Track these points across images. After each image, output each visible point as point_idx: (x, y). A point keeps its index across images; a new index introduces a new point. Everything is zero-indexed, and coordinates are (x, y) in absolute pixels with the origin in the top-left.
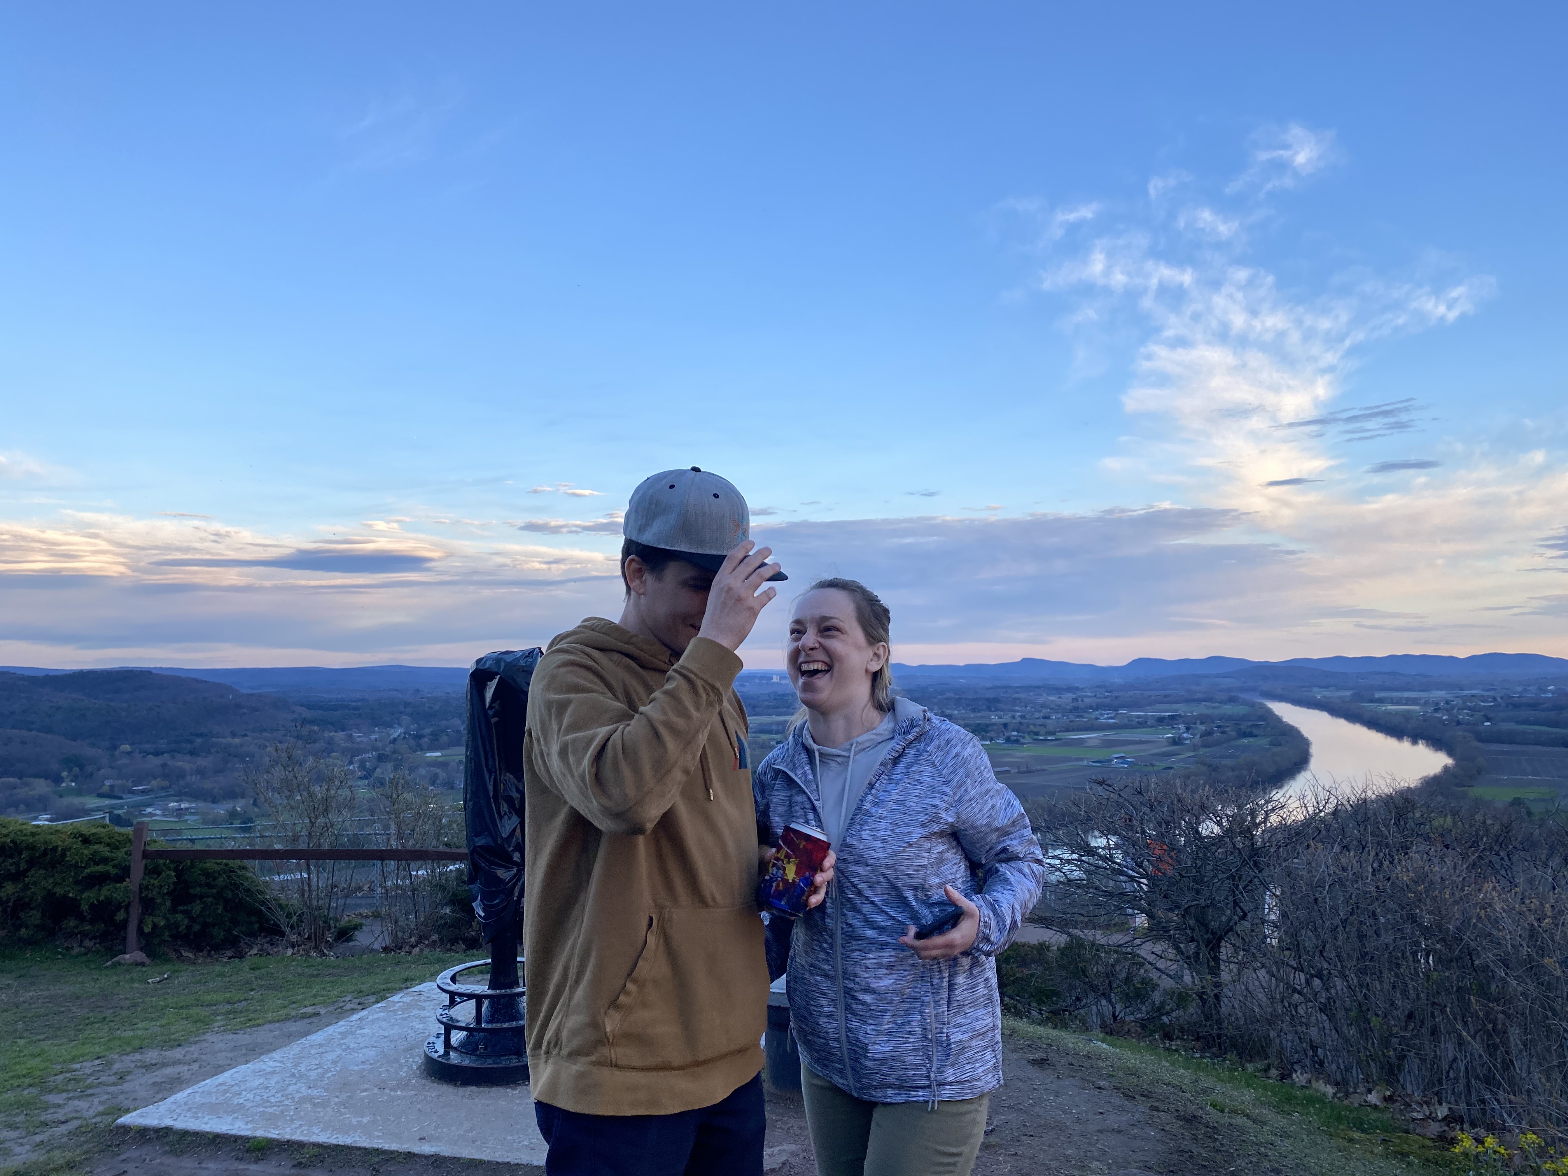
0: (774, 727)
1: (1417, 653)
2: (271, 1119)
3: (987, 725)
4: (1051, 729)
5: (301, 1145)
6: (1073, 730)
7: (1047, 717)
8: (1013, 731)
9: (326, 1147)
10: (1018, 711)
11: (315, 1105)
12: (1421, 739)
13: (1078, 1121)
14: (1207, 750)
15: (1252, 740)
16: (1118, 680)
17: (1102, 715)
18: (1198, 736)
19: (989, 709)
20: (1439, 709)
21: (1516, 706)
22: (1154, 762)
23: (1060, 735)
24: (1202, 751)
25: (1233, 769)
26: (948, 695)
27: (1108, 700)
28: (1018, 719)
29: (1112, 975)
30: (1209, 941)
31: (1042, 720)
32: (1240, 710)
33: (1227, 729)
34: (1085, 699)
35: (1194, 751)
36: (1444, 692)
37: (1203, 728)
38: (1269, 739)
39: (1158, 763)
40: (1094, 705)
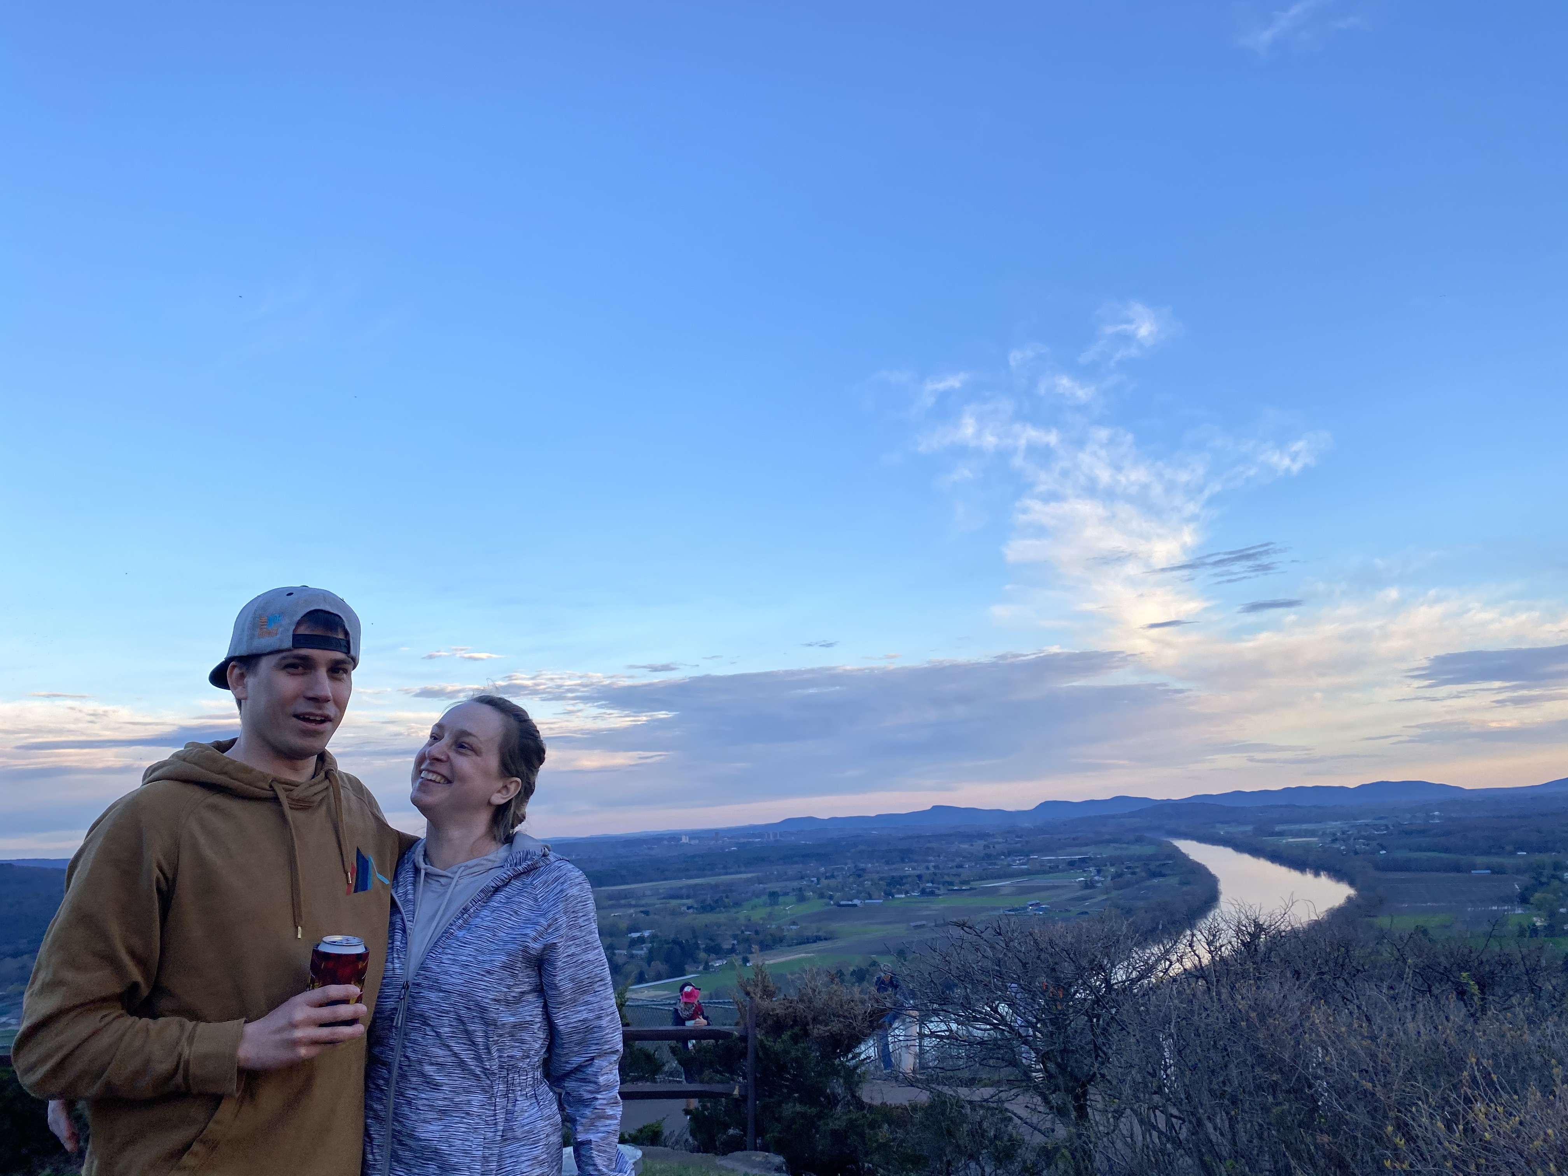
0: (684, 891)
3: (901, 878)
4: (964, 877)
6: (986, 879)
7: (960, 866)
8: (928, 882)
10: (931, 861)
12: (1323, 870)
14: (1121, 892)
15: (1162, 879)
16: (1027, 824)
17: (1014, 861)
18: (1109, 878)
19: (903, 861)
20: (1336, 839)
21: (1408, 833)
22: (1068, 907)
23: (974, 884)
24: (1115, 893)
25: (1146, 910)
26: (861, 847)
27: (1019, 845)
28: (932, 870)
29: (977, 1133)
30: (1074, 1089)
31: (956, 869)
32: (1149, 850)
33: (1137, 870)
34: (997, 846)
35: (1107, 893)
36: (1339, 823)
37: (1113, 869)
38: (1178, 878)
39: (1072, 909)
40: (1006, 851)
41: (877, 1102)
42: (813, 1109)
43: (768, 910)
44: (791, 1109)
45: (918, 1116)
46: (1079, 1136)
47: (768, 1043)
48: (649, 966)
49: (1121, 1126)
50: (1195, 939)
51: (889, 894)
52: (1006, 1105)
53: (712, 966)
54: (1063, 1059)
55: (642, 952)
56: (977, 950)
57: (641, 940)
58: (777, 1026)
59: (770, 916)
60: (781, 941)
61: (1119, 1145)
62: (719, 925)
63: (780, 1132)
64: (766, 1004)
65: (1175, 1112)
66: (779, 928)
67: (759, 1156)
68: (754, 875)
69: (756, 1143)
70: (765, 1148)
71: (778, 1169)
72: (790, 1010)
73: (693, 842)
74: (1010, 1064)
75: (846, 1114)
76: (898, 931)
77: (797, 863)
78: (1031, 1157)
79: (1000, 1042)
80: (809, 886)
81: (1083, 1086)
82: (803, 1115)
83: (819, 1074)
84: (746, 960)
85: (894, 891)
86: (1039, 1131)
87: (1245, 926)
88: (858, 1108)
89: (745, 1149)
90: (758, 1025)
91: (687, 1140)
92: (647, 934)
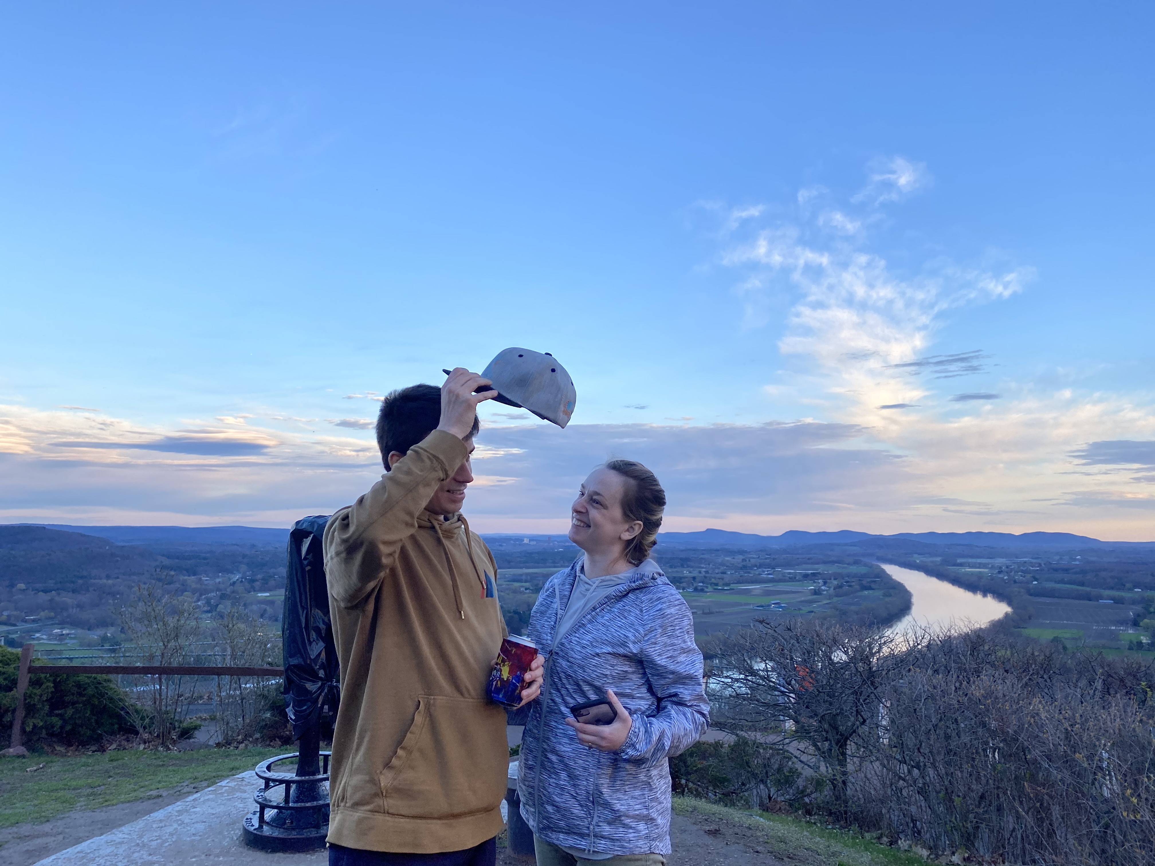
0: (524, 577)
3: (681, 578)
4: (727, 580)
6: (742, 583)
7: (724, 573)
8: (700, 582)
10: (703, 568)
12: (980, 591)
14: (839, 599)
15: (871, 592)
16: (776, 547)
17: (764, 572)
18: (832, 589)
19: (682, 566)
20: (1002, 571)
21: (1056, 570)
22: (800, 607)
23: (733, 586)
24: (835, 599)
25: (857, 613)
27: (768, 561)
28: (704, 574)
29: (768, 766)
30: (839, 741)
31: (720, 575)
32: (862, 570)
33: (853, 584)
34: (751, 560)
35: (830, 599)
36: (1004, 560)
37: (835, 582)
38: (883, 591)
39: (803, 608)
40: (758, 564)
45: (725, 751)
52: (788, 748)
73: (532, 543)
78: (804, 784)
81: (845, 739)
86: (809, 767)
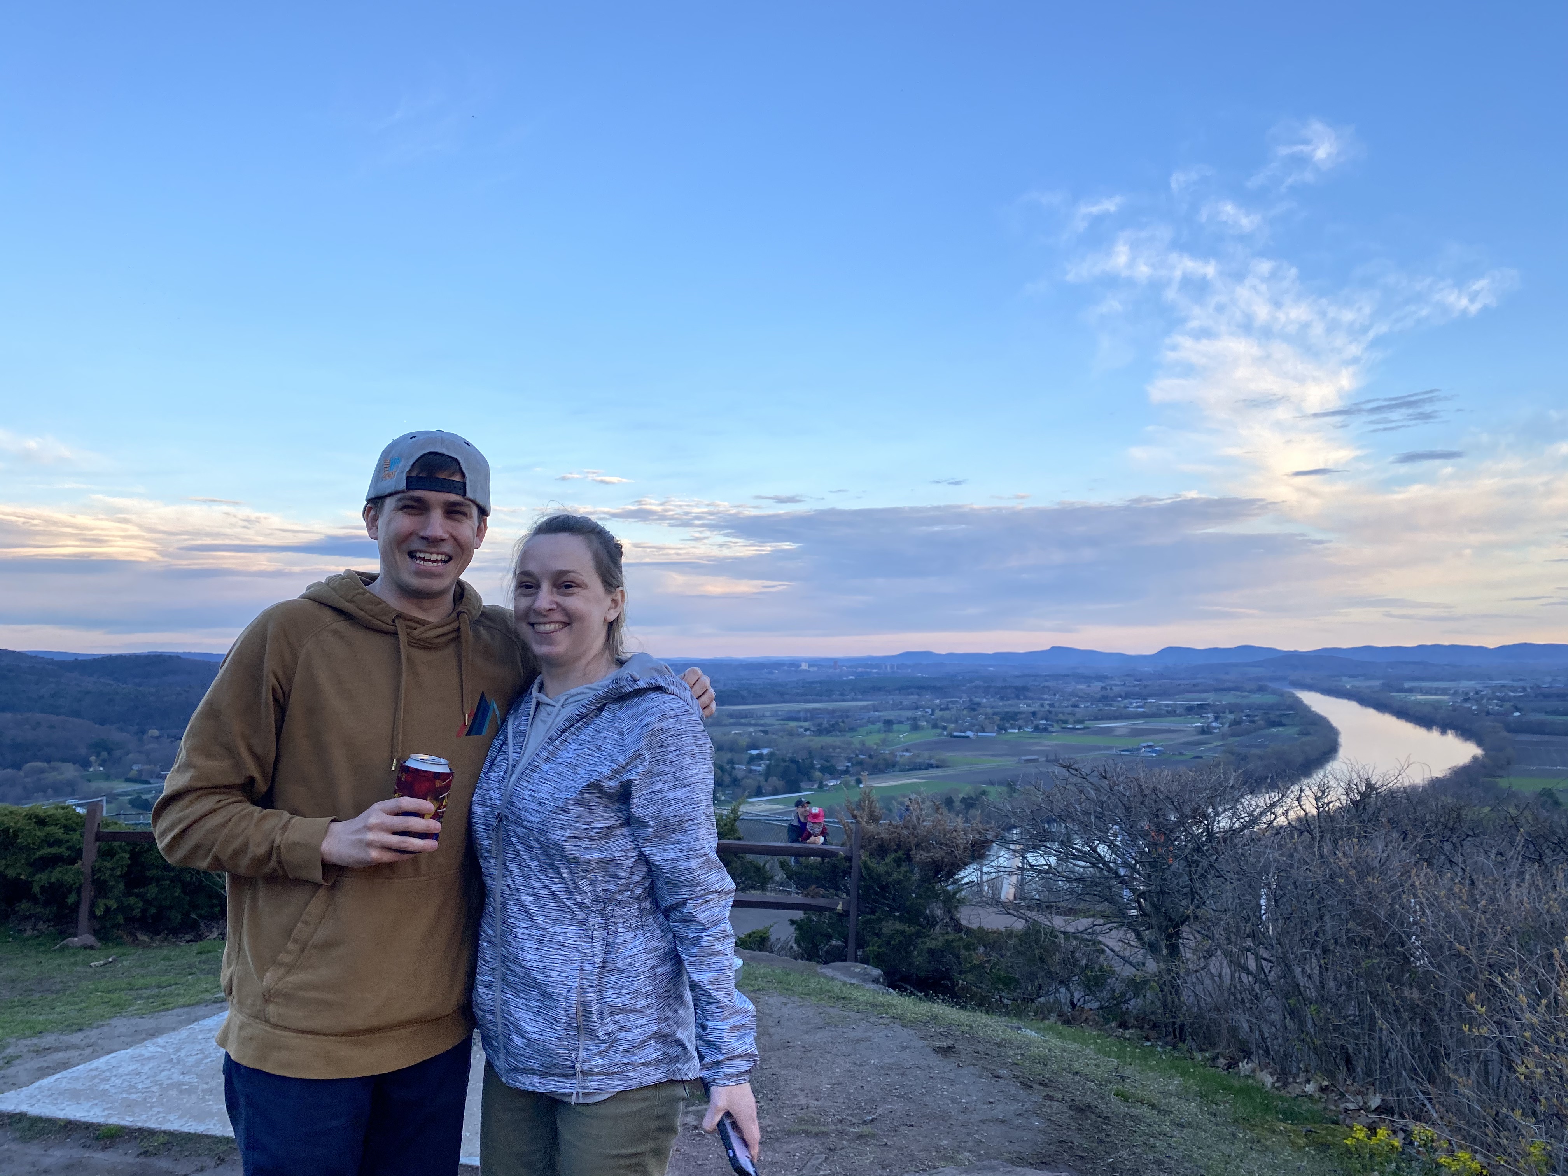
0: (802, 714)
1: (1447, 644)
2: (130, 1106)
3: (1016, 714)
4: (1079, 716)
5: (152, 1133)
6: (1102, 719)
7: (1075, 706)
8: (1042, 719)
9: (177, 1135)
10: (1046, 700)
11: (181, 1092)
12: (1451, 728)
13: (965, 1111)
14: (1237, 739)
15: (1281, 729)
16: (1148, 669)
17: (1131, 703)
18: (1227, 725)
19: (1018, 697)
20: (1469, 699)
21: (1547, 696)
22: (1183, 751)
23: (1088, 724)
24: (1231, 740)
25: (1261, 758)
26: (977, 683)
27: (1137, 689)
28: (1047, 708)
29: (1070, 962)
30: (1167, 928)
31: (1071, 708)
32: (1269, 699)
33: (1256, 719)
34: (1114, 688)
35: (1223, 740)
36: (1473, 682)
37: (1231, 717)
38: (1298, 728)
39: (1186, 752)
40: (1123, 694)
41: (974, 926)
42: (912, 928)
43: (882, 736)
44: (891, 926)
45: (1012, 942)
46: (1169, 972)
47: (872, 864)
48: (766, 780)
49: (1211, 966)
50: (1303, 794)
51: (1001, 728)
52: (1100, 938)
53: (826, 785)
54: (1158, 900)
55: (761, 768)
56: (1081, 792)
57: (760, 757)
58: (882, 850)
59: (884, 742)
60: (894, 766)
61: (1208, 982)
62: (834, 748)
63: (879, 947)
64: (871, 828)
65: (1266, 955)
66: (892, 753)
67: (858, 968)
68: (870, 703)
69: (856, 955)
70: (865, 961)
71: (876, 981)
72: (894, 835)
73: (811, 669)
74: (1106, 900)
75: (943, 935)
76: (1009, 763)
77: (912, 694)
78: (1120, 987)
79: (1098, 880)
80: (923, 716)
81: (1176, 926)
82: (902, 933)
83: (919, 896)
84: (859, 782)
85: (1007, 725)
86: (1131, 964)
87: (1356, 785)
88: (956, 930)
89: (845, 960)
90: (863, 847)
91: (792, 947)
92: (765, 751)
